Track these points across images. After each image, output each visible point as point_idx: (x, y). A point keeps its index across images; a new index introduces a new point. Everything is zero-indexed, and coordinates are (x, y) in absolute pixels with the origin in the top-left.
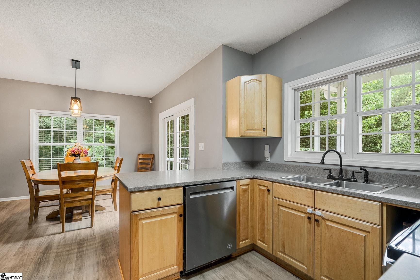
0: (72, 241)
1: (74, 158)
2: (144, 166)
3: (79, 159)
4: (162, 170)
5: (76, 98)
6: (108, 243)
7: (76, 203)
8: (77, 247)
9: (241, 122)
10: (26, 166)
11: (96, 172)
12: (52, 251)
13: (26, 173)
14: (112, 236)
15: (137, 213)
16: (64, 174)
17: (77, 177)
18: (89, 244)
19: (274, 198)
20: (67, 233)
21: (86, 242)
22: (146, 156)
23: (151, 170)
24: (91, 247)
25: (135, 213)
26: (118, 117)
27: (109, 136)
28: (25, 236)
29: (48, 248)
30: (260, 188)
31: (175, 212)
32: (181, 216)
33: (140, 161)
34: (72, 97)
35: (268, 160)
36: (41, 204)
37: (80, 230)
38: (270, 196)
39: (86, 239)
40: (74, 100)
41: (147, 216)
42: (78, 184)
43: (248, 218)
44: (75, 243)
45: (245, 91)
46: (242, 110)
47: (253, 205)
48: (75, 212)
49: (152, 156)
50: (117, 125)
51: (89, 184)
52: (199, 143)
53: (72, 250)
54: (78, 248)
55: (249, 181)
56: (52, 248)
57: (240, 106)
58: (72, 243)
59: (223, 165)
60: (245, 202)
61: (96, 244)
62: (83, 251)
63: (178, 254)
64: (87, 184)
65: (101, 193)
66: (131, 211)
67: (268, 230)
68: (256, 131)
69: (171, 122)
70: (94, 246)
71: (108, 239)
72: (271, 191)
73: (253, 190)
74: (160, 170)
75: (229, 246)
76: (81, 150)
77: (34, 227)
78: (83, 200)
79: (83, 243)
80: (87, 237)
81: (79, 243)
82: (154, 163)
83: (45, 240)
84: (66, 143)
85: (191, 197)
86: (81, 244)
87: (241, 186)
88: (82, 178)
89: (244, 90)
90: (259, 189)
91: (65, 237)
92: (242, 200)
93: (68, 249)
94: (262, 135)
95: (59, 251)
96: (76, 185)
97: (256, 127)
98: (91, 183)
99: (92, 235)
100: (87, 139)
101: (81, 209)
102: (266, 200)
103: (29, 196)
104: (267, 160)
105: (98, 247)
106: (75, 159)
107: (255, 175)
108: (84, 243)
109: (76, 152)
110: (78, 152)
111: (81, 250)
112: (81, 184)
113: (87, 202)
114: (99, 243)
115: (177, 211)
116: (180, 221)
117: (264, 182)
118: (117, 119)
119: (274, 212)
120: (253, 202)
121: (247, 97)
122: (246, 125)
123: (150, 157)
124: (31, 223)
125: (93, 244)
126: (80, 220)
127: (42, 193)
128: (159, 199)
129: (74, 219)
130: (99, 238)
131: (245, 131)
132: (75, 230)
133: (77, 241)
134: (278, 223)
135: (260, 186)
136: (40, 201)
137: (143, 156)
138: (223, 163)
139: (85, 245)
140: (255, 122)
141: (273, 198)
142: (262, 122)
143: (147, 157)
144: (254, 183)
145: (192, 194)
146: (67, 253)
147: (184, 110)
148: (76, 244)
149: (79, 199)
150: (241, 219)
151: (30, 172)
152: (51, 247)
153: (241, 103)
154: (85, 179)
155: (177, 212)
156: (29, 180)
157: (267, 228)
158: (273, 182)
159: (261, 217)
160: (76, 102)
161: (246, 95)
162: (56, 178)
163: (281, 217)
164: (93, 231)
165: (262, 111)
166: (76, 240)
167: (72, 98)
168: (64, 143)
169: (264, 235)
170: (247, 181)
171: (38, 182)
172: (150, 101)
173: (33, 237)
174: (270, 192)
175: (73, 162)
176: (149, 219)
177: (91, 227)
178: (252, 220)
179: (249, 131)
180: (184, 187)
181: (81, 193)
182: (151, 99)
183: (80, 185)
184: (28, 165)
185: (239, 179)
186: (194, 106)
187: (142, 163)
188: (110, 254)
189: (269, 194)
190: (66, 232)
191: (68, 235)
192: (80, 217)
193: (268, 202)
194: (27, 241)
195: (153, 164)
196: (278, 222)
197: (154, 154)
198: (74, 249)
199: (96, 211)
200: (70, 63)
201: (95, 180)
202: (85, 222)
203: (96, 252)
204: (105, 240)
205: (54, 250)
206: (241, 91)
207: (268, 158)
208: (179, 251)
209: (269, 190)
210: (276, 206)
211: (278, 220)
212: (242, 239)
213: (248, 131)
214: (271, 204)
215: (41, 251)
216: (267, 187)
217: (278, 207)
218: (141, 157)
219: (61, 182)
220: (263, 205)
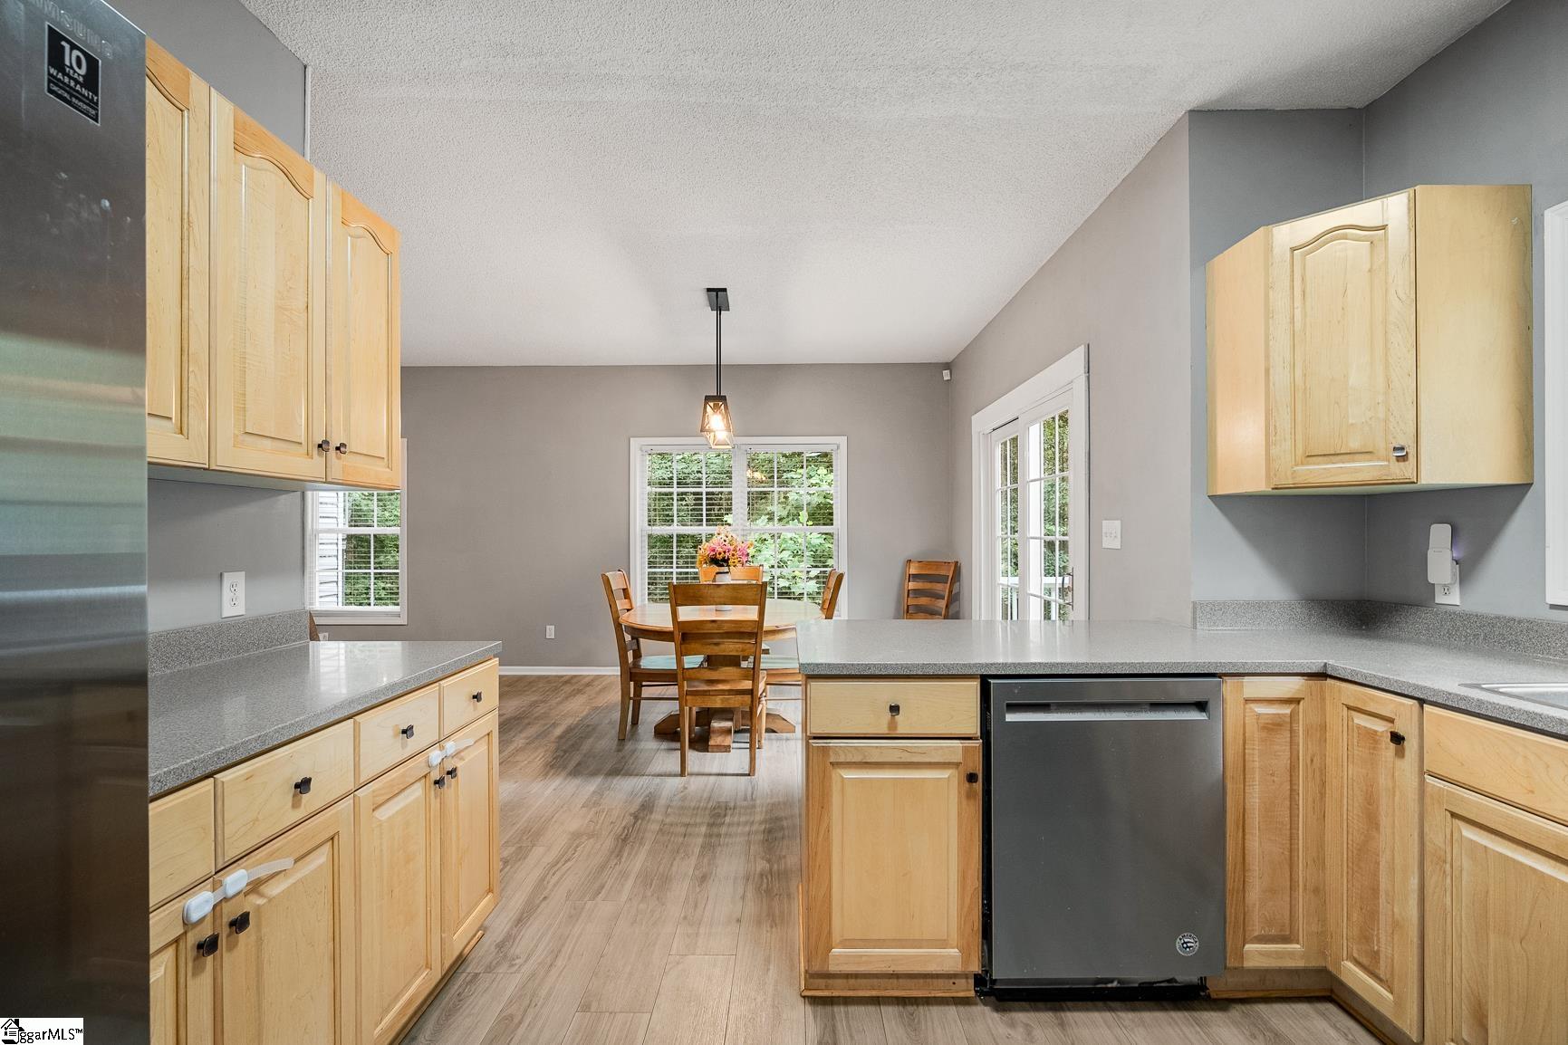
0: (700, 801)
1: (716, 569)
2: (923, 601)
3: (727, 573)
4: (983, 619)
5: (718, 399)
6: (782, 828)
7: (714, 697)
8: (707, 819)
9: (1272, 428)
10: (613, 589)
11: (761, 613)
12: (653, 817)
13: (612, 605)
14: (797, 812)
15: (826, 743)
16: (688, 613)
17: (714, 624)
18: (736, 819)
19: (1429, 779)
20: (693, 778)
21: (729, 812)
22: (929, 569)
23: (946, 617)
24: (740, 830)
25: (821, 743)
26: (842, 441)
27: (828, 500)
28: (608, 766)
29: (647, 807)
30: (1356, 721)
31: (949, 764)
32: (971, 778)
33: (912, 585)
34: (706, 397)
35: (1452, 598)
36: (646, 692)
37: (720, 777)
38: (1408, 765)
39: (732, 805)
40: (712, 404)
41: (857, 758)
42: (717, 644)
43: (1292, 850)
44: (706, 808)
45: (1292, 288)
46: (1281, 377)
47: (1323, 795)
48: (716, 724)
49: (952, 568)
50: (840, 461)
51: (744, 645)
52: (1104, 522)
53: (695, 825)
54: (711, 825)
55: (1297, 687)
56: (655, 808)
57: (1267, 357)
58: (698, 808)
59: (1194, 612)
60: (1272, 775)
61: (752, 823)
62: (719, 835)
63: (962, 909)
64: (740, 646)
65: (777, 678)
66: (808, 734)
67: (1396, 925)
68: (1354, 461)
69: (1015, 440)
70: (747, 829)
71: (786, 819)
72: (1411, 745)
73: (1323, 728)
74: (975, 616)
75: (1185, 943)
76: (732, 548)
77: (626, 748)
78: (730, 692)
79: (723, 813)
80: (735, 799)
81: (713, 813)
82: (958, 593)
83: (645, 786)
84: (707, 525)
85: (1010, 717)
86: (719, 815)
87: (1247, 701)
88: (726, 628)
89: (1287, 283)
90: (1350, 727)
91: (686, 788)
92: (1255, 762)
93: (686, 820)
94: (1390, 478)
95: (668, 820)
96: (712, 647)
97: (1354, 444)
98: (749, 645)
99: (749, 798)
100: (768, 514)
101: (731, 720)
102: (1383, 781)
103: (619, 668)
104: (1440, 599)
105: (756, 832)
106: (717, 573)
107: (1331, 662)
108: (725, 816)
109: (720, 554)
110: (725, 552)
111: (715, 830)
112: (723, 643)
113: (739, 698)
114: (761, 823)
115: (958, 758)
116: (970, 795)
117: (1372, 698)
118: (838, 448)
119: (1429, 847)
120: (1324, 783)
121: (1305, 315)
122: (1299, 437)
123: (943, 573)
124: (622, 739)
125: (746, 823)
126: (727, 749)
127: (648, 663)
128: (895, 709)
129: (711, 743)
130: (764, 809)
131: (1297, 465)
132: (710, 775)
133: (709, 806)
134: (1449, 903)
135: (1353, 713)
136: (644, 683)
137: (921, 568)
138: (1194, 603)
139: (727, 819)
140: (1350, 421)
141: (1422, 782)
142: (1386, 421)
143: (937, 573)
144: (1327, 695)
145: (1013, 707)
146: (682, 830)
147: (1050, 397)
148: (707, 812)
149: (721, 687)
150: (1254, 844)
151: (621, 604)
152: (653, 806)
153: (1271, 343)
154: (734, 630)
155: (957, 765)
156: (618, 626)
157: (1390, 913)
158: (1422, 702)
159: (1364, 856)
160: (716, 408)
161: (1298, 303)
162: (667, 625)
163: (1464, 874)
164: (753, 788)
165: (1387, 366)
166: (708, 802)
167: (708, 399)
168: (702, 525)
169: (1378, 941)
170: (1292, 686)
171: (640, 633)
172: (946, 375)
173: (622, 773)
174: (1403, 749)
175: (714, 580)
176: (861, 768)
177: (749, 775)
178: (1320, 862)
179: (1318, 464)
180: (985, 680)
181: (728, 671)
182: (948, 366)
183: (722, 646)
184: (616, 585)
185: (1241, 671)
186: (1083, 378)
187: (918, 593)
188: (783, 861)
189: (1400, 754)
190: (691, 774)
191: (695, 784)
192: (728, 740)
193: (1397, 793)
194: (610, 779)
195: (954, 598)
196: (1449, 899)
197: (957, 562)
198: (701, 824)
199: (769, 730)
200: (703, 298)
201: (759, 637)
202: (736, 759)
203: (750, 847)
204: (778, 819)
205: (657, 816)
206: (1271, 293)
207: (1447, 589)
208: (967, 900)
209: (1397, 739)
210: (1438, 819)
211: (1449, 887)
212: (1256, 934)
213: (1308, 464)
214: (1413, 806)
215: (632, 811)
216: (1391, 721)
217: (1449, 825)
218: (913, 571)
219: (678, 636)
220: (1369, 804)
